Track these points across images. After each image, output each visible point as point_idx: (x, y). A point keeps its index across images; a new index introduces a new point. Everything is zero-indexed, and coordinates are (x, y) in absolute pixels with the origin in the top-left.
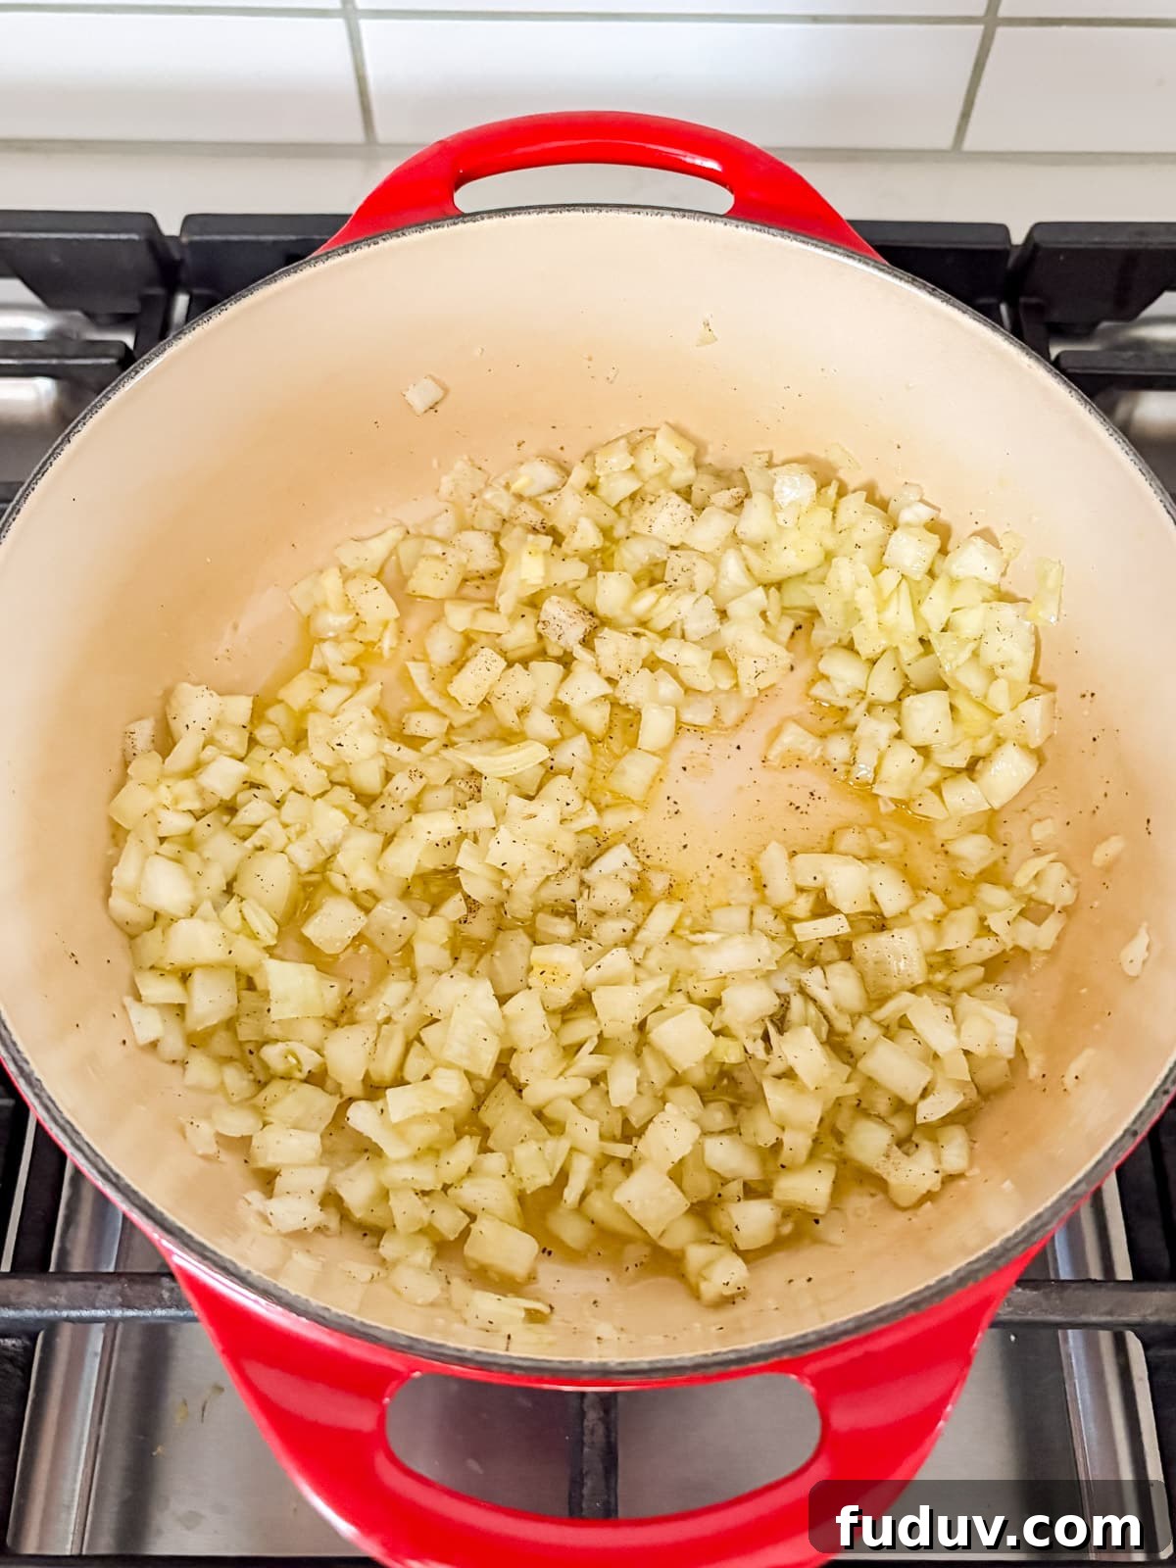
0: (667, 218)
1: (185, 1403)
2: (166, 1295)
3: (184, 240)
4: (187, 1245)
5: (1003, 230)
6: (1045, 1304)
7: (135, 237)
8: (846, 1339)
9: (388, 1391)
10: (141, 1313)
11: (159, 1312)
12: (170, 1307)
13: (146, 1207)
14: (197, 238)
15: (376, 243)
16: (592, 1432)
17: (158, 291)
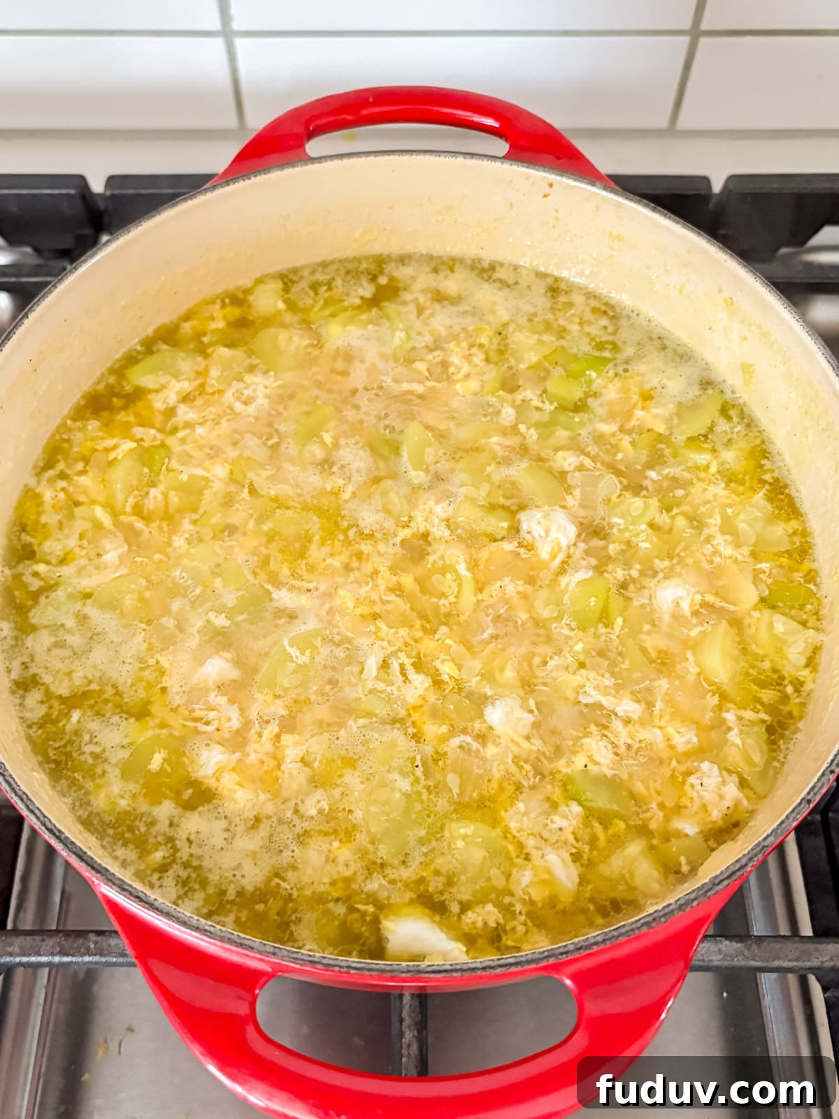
0: (460, 159)
1: (106, 1042)
2: (92, 946)
3: (108, 193)
4: (110, 880)
5: (706, 181)
6: (746, 953)
7: (72, 192)
8: (595, 948)
9: (259, 985)
10: (74, 959)
11: (87, 959)
12: (95, 955)
13: (81, 853)
14: (116, 192)
15: (249, 179)
16: (409, 1046)
17: (88, 231)
